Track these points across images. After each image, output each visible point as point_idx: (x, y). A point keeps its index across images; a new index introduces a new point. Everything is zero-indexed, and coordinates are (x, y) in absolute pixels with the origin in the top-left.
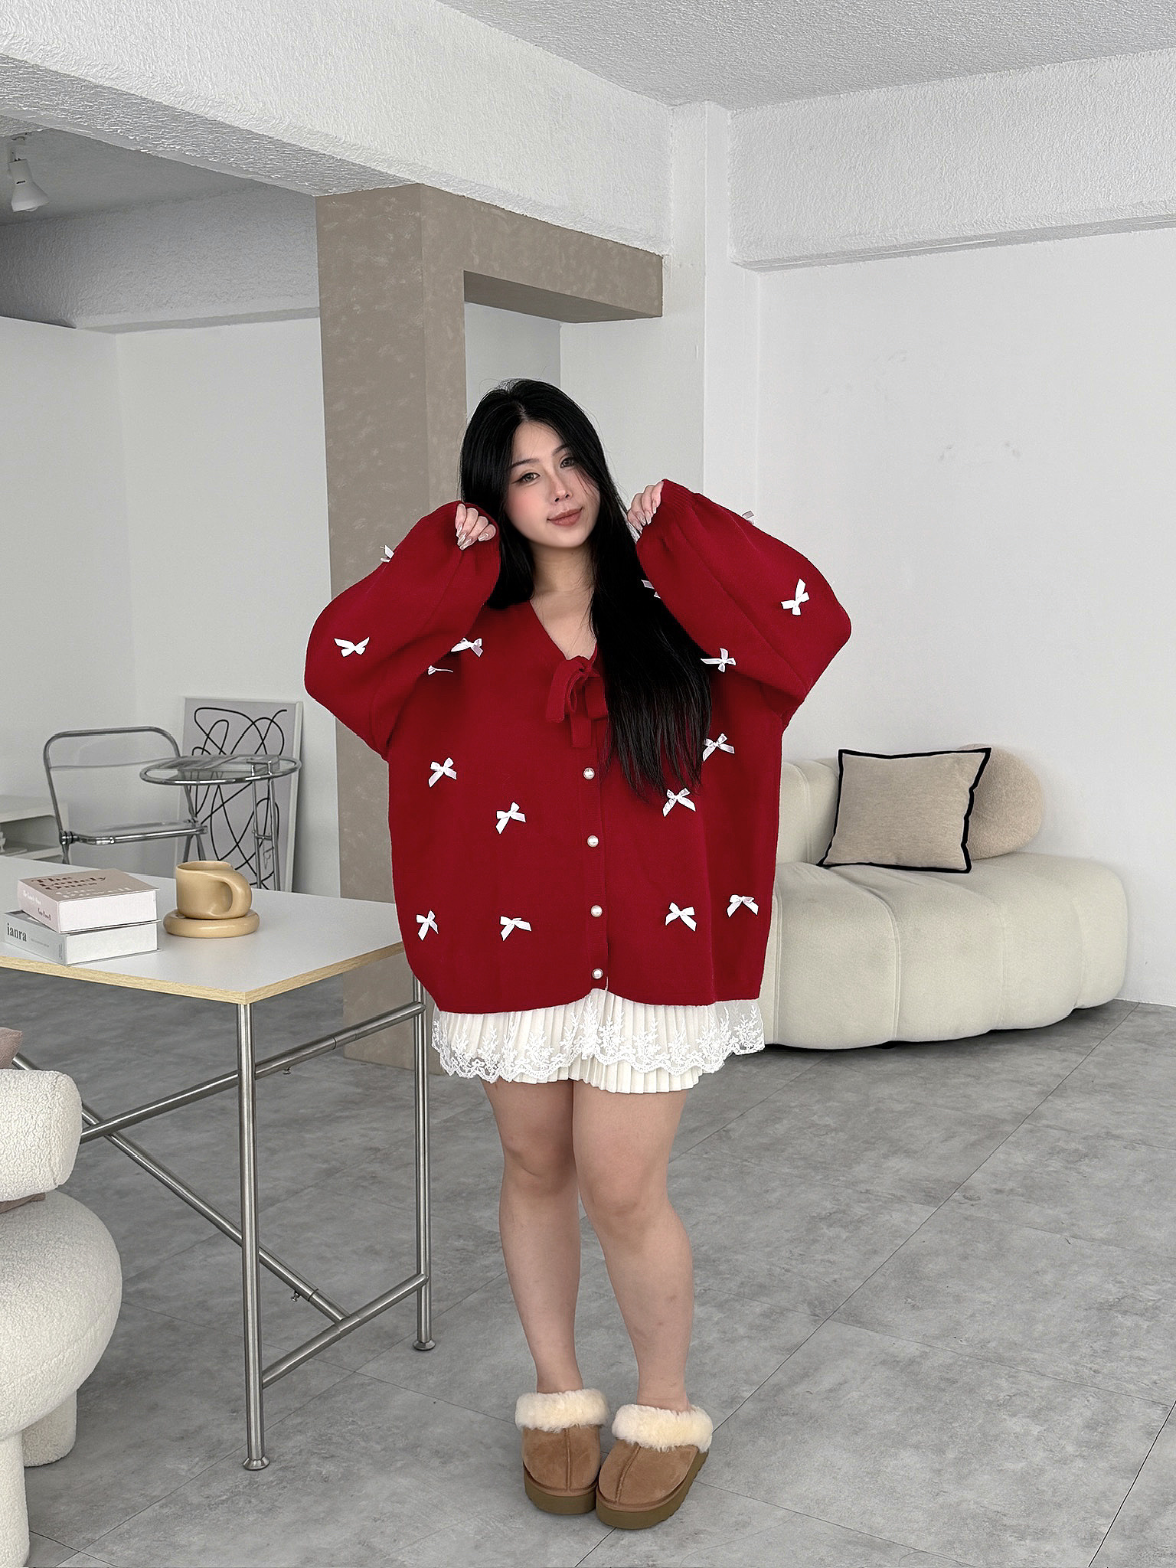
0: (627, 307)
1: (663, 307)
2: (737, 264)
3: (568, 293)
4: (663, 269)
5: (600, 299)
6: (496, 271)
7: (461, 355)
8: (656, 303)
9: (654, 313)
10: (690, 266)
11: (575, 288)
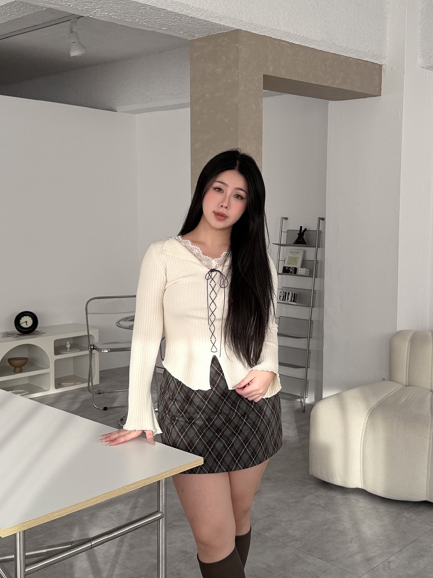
0: (360, 91)
1: (382, 91)
2: (424, 68)
3: (326, 85)
4: (382, 71)
5: (344, 87)
6: (282, 74)
7: (260, 117)
8: (378, 89)
9: (376, 94)
10: (396, 69)
11: (329, 82)
